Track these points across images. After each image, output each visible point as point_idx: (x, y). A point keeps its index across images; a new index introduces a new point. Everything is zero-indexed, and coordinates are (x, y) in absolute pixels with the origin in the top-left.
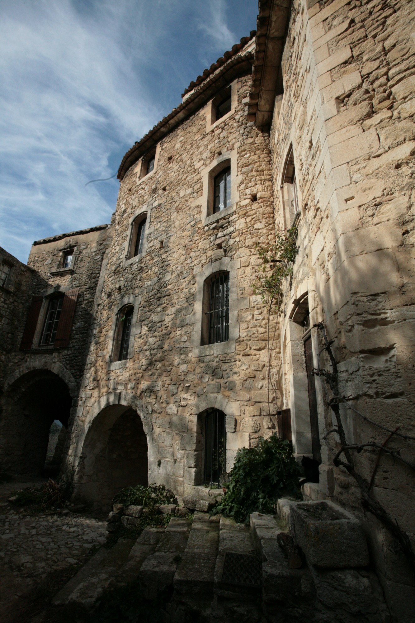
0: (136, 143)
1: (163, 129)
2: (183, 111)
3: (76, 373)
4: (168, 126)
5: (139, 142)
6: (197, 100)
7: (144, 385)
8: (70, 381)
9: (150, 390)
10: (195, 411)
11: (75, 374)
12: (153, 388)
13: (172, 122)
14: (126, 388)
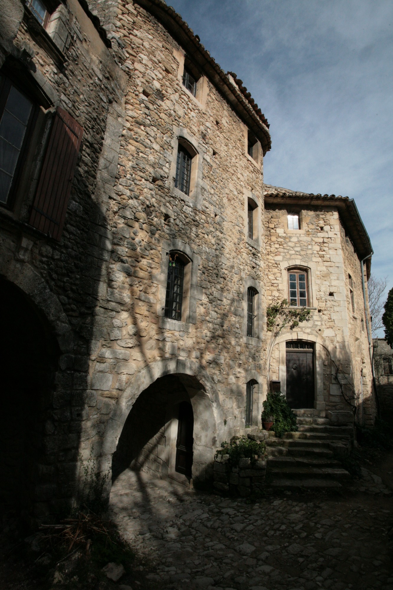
0: (197, 37)
1: (217, 78)
2: (236, 100)
3: (69, 304)
4: (222, 83)
5: (200, 43)
6: (245, 112)
7: (208, 356)
8: (58, 319)
9: (215, 362)
10: (246, 381)
11: (68, 306)
12: (218, 361)
13: (226, 88)
14: (189, 356)
